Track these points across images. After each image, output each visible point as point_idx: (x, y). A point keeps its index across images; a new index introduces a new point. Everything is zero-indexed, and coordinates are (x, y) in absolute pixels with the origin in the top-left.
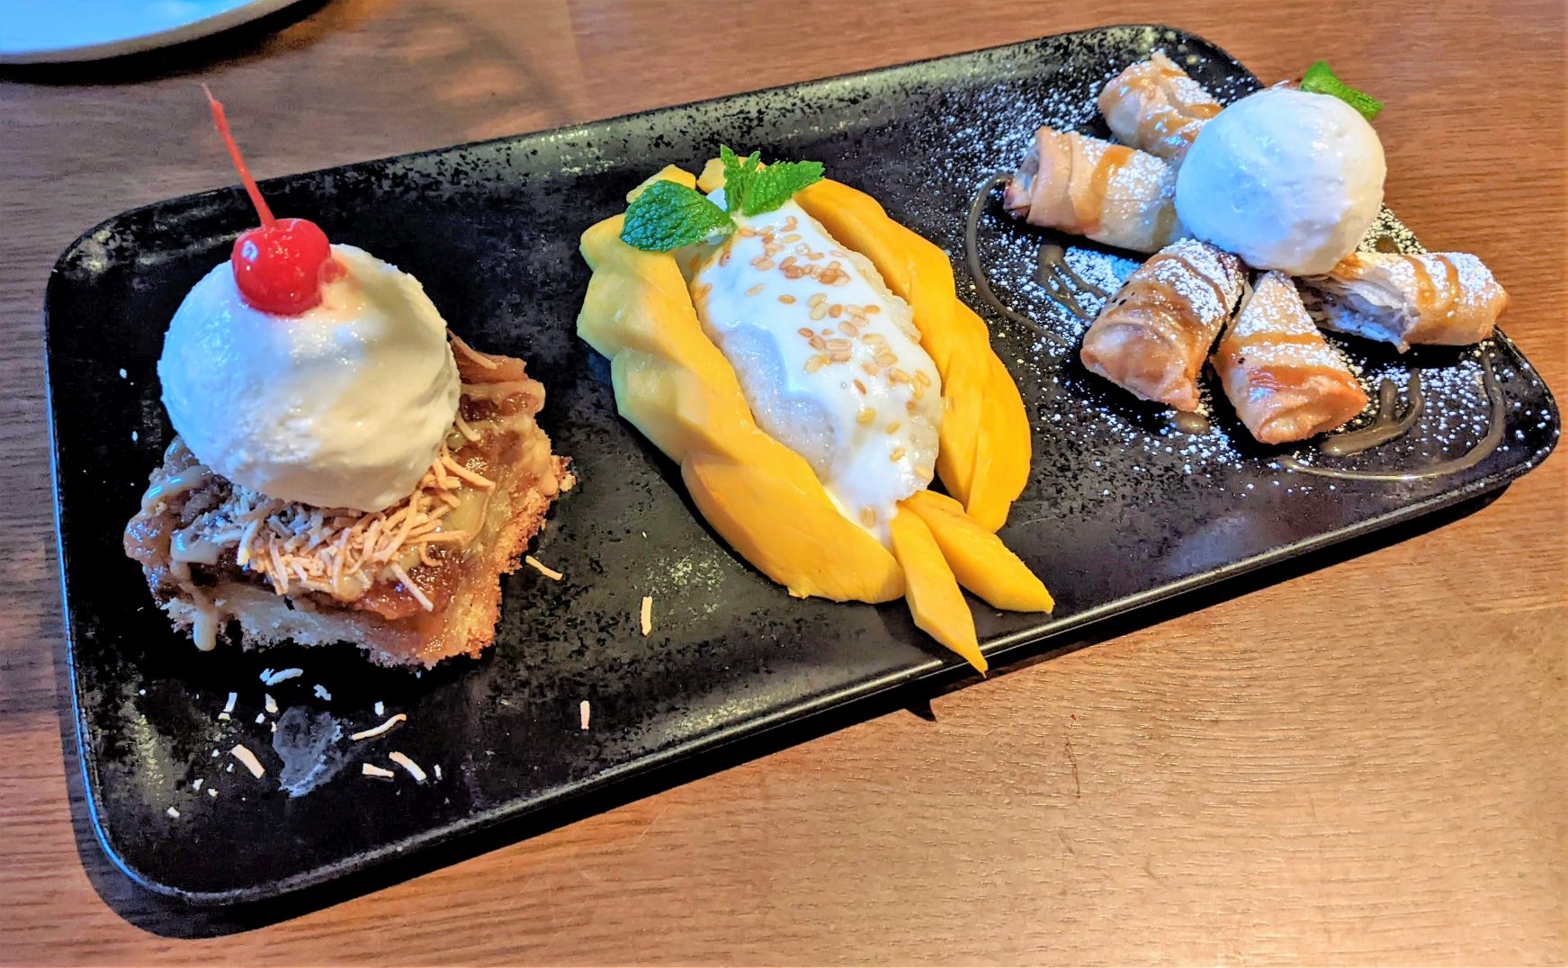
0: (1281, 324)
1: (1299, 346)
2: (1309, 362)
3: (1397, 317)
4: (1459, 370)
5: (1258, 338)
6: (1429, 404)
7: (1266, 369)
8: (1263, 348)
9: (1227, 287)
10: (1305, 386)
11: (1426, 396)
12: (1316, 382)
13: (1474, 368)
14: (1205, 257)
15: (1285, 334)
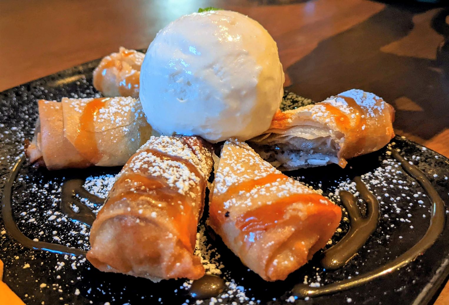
0: (248, 174)
1: (268, 185)
2: (280, 195)
3: (329, 143)
4: (383, 168)
5: (233, 190)
6: (379, 198)
7: (248, 214)
8: (241, 197)
9: (196, 160)
10: (287, 217)
11: (374, 193)
12: (294, 210)
13: (393, 163)
14: (173, 144)
15: (253, 181)
